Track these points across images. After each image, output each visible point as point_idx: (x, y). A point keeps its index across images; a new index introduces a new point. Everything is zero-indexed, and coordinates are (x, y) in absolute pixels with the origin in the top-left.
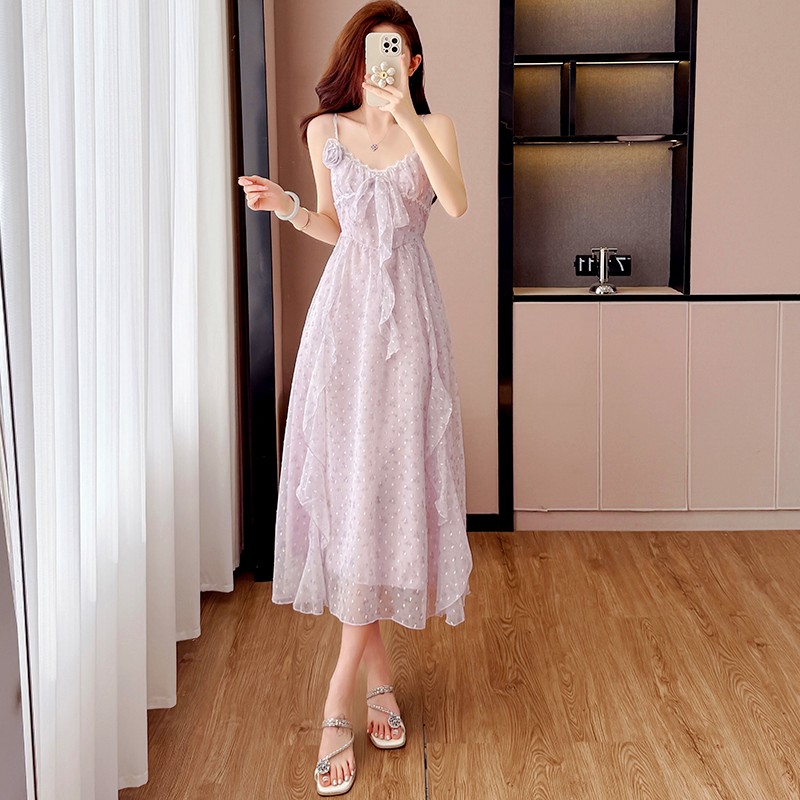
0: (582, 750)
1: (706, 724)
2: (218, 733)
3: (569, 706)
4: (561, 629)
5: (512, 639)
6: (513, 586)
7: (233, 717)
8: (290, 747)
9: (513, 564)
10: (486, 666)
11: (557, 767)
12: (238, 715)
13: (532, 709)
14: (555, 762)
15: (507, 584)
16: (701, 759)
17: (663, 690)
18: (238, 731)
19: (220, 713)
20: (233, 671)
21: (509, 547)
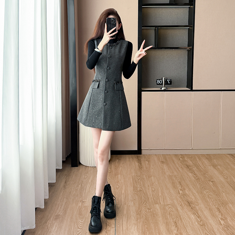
0: (156, 206)
1: (194, 200)
2: (61, 203)
3: (154, 196)
4: (153, 178)
5: (140, 180)
6: (141, 167)
7: (65, 199)
8: (80, 206)
9: (141, 162)
10: (132, 187)
11: (149, 210)
12: (66, 199)
13: (144, 197)
14: (149, 209)
15: (139, 167)
16: (192, 208)
17: (181, 192)
18: (66, 203)
19: (61, 198)
20: (65, 188)
21: (140, 158)
